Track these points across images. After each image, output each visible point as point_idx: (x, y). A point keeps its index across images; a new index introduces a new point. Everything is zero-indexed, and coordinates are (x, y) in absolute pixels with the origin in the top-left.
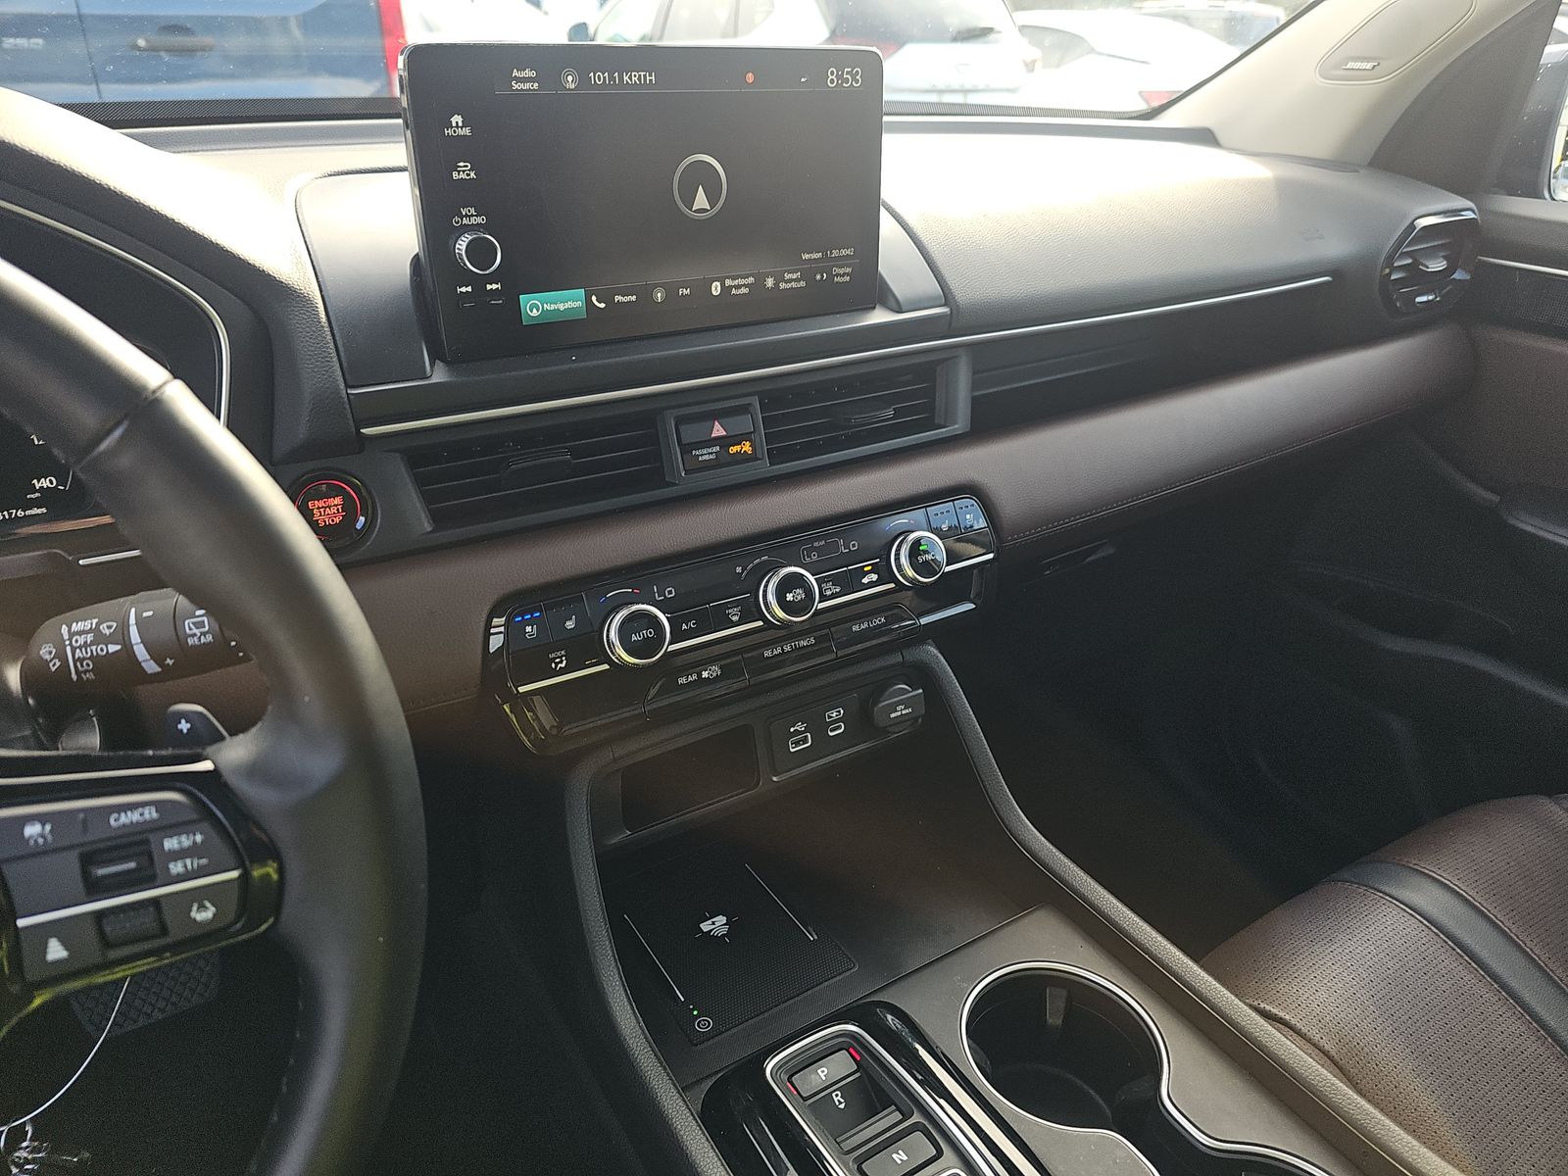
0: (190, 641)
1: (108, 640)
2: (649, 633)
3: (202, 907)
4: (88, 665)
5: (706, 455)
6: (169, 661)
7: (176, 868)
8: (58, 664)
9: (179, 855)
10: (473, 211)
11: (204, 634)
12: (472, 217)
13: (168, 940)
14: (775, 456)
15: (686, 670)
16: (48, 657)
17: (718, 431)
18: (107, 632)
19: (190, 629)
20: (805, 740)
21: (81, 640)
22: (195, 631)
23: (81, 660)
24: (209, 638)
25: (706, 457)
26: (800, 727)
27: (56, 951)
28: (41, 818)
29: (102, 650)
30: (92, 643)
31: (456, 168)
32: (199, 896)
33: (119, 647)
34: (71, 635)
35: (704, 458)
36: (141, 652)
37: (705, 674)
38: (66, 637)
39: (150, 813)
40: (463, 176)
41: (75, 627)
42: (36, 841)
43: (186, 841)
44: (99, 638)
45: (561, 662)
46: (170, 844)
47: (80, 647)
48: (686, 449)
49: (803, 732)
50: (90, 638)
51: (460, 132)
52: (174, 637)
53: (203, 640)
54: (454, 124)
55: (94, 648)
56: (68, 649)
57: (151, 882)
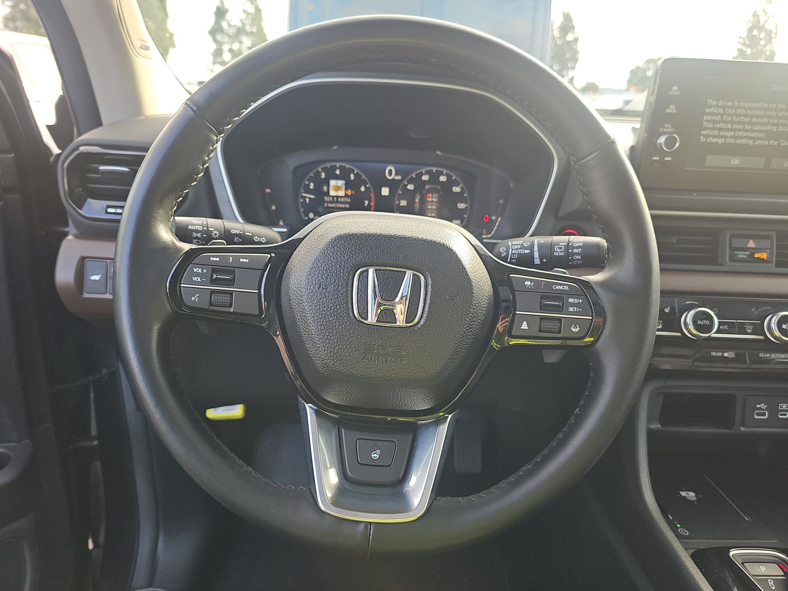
0: (555, 254)
1: (525, 248)
2: (707, 322)
3: (575, 327)
4: (515, 256)
5: (742, 255)
6: (544, 260)
7: (571, 309)
8: (505, 254)
9: (573, 305)
10: (670, 126)
11: (561, 252)
12: (668, 128)
13: (561, 335)
14: (778, 264)
15: (717, 349)
16: (502, 251)
17: (751, 244)
18: (526, 246)
19: (557, 249)
20: (764, 414)
21: (516, 247)
22: (558, 250)
23: (514, 254)
24: (562, 254)
25: (742, 256)
26: (763, 406)
27: (525, 326)
28: (531, 281)
29: (522, 251)
30: (520, 249)
31: (668, 107)
32: (575, 322)
33: (529, 251)
34: (513, 245)
35: (740, 256)
36: (536, 255)
37: (726, 355)
38: (510, 245)
39: (566, 288)
40: (670, 111)
41: (514, 243)
42: (528, 287)
43: (576, 301)
44: (523, 247)
45: (659, 326)
46: (571, 300)
47: (515, 249)
48: (733, 249)
49: (763, 410)
50: (519, 247)
51: (675, 93)
52: (550, 253)
53: (560, 254)
54: (673, 90)
55: (519, 250)
56: (510, 249)
57: (561, 312)
